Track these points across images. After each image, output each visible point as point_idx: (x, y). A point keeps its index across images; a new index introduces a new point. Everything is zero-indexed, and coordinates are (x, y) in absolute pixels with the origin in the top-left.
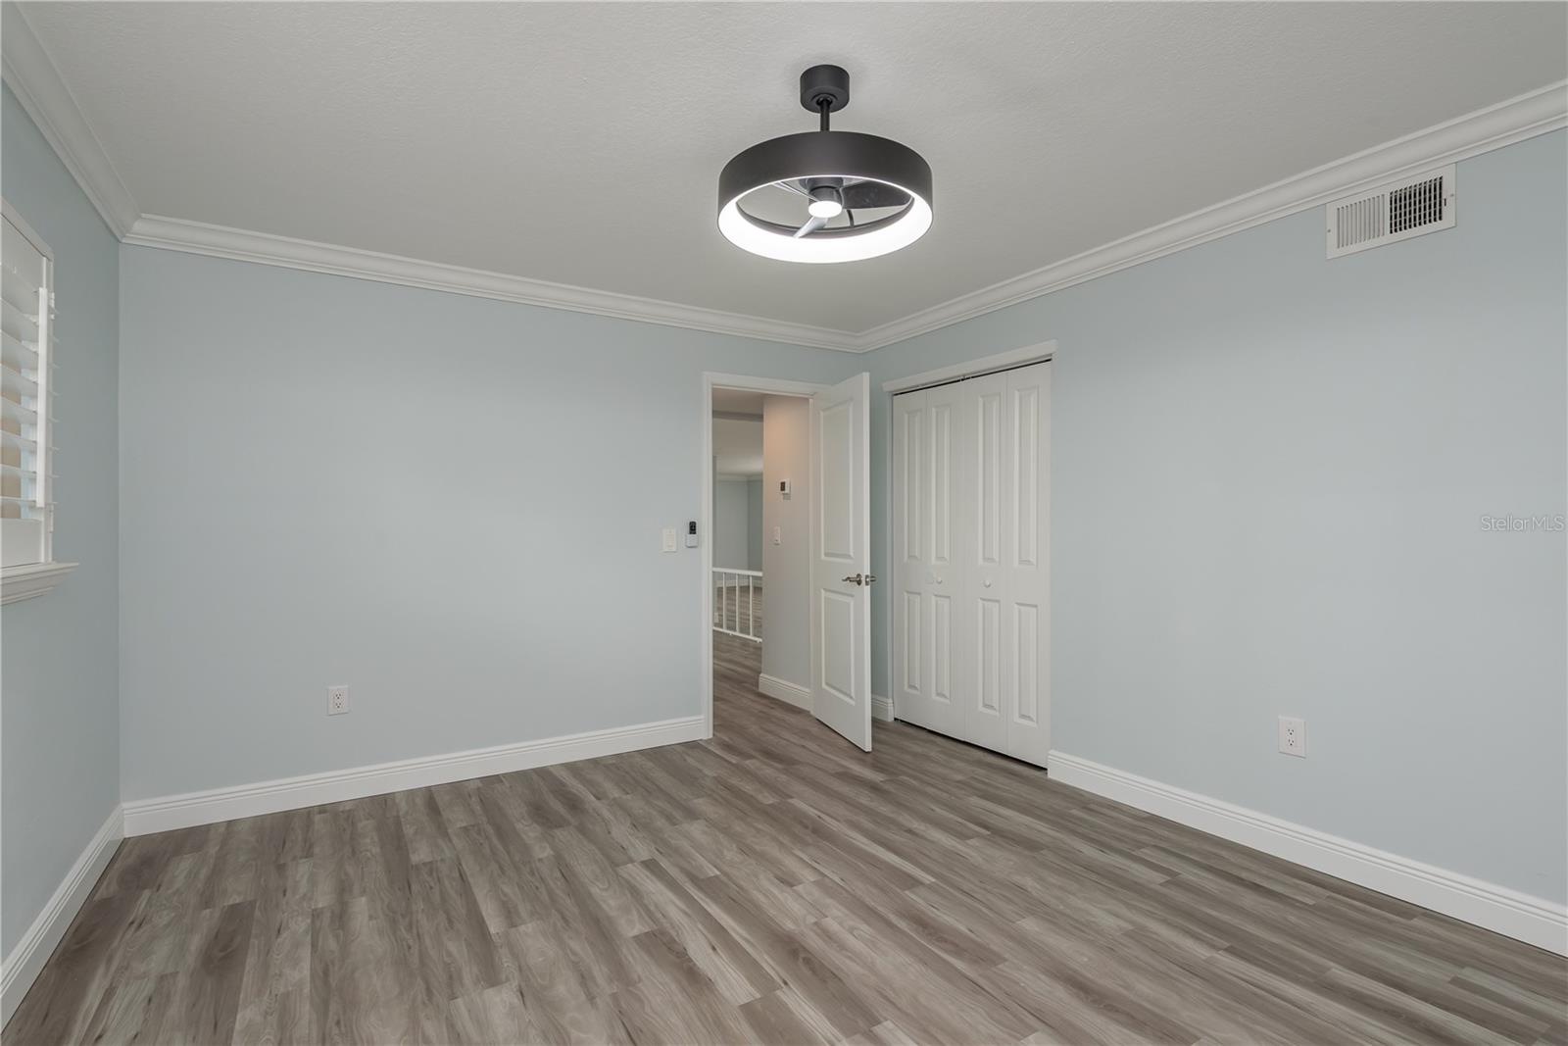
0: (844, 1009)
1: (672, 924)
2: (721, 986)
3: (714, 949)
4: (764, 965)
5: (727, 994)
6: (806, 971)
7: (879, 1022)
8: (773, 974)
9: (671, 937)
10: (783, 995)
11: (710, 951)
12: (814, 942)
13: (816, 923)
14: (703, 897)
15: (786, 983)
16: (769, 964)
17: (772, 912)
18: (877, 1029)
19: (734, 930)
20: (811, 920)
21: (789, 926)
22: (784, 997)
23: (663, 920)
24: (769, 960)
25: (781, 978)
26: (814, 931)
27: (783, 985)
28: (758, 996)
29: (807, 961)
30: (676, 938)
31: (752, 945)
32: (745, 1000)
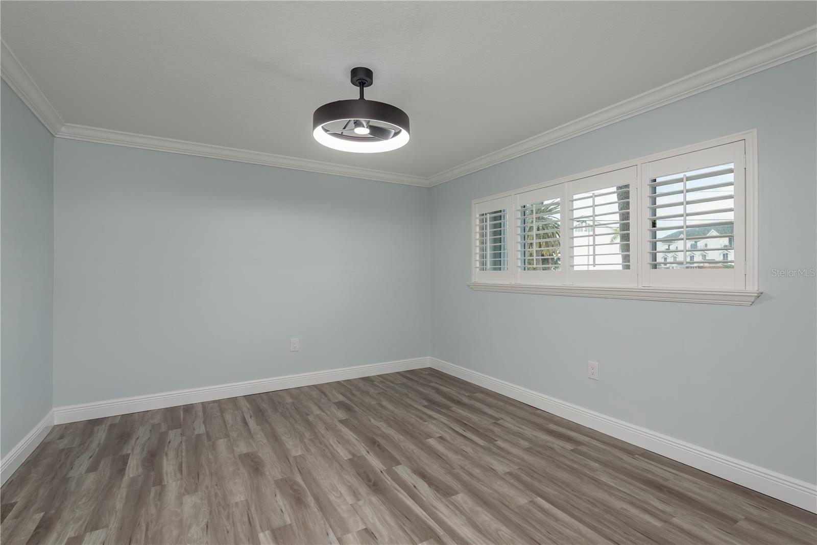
0: (360, 463)
1: (441, 501)
2: (409, 471)
3: (415, 487)
4: (390, 479)
5: (407, 469)
6: (372, 477)
7: (349, 459)
8: (387, 476)
9: (439, 493)
10: (383, 468)
11: (416, 485)
12: (363, 490)
13: (359, 500)
14: (427, 521)
15: (382, 472)
16: (388, 480)
17: (383, 508)
18: (350, 457)
19: (406, 497)
20: (361, 503)
21: (374, 499)
22: (383, 466)
23: (447, 503)
24: (388, 481)
25: (384, 474)
26: (362, 496)
27: (383, 471)
28: (394, 468)
29: (370, 481)
30: (436, 492)
31: (395, 489)
32: (399, 467)
